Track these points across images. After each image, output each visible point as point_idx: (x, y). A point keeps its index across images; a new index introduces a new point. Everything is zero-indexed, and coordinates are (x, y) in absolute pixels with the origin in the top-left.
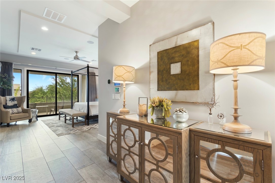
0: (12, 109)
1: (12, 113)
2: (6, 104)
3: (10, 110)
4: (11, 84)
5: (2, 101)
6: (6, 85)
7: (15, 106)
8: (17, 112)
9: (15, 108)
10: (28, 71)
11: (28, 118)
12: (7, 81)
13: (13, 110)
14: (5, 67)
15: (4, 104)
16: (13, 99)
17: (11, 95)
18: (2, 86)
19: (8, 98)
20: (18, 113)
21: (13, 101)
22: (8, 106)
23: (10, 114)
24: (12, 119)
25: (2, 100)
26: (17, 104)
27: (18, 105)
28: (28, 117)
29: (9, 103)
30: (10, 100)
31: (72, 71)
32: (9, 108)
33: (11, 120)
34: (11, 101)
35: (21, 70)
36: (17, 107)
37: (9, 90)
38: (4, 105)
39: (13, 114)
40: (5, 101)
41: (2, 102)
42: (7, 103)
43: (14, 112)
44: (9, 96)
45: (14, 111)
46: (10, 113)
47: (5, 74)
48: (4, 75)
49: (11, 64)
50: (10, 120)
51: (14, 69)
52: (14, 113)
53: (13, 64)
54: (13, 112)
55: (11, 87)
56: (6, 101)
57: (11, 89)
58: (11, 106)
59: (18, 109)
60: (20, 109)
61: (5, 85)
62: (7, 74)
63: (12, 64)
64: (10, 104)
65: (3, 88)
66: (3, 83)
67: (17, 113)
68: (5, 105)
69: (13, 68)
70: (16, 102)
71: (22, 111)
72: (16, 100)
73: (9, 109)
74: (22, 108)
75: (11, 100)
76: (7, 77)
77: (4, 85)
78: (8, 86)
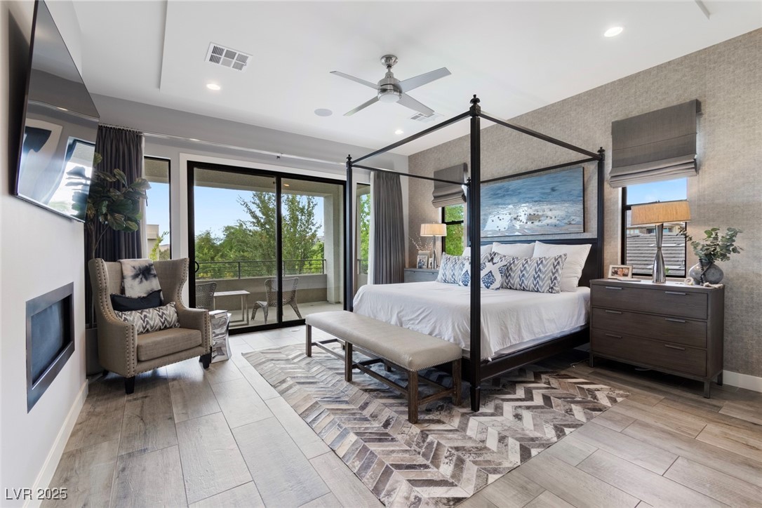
0: (144, 313)
1: (141, 329)
2: (123, 290)
3: (134, 318)
4: (138, 211)
5: (108, 281)
6: (119, 213)
7: (153, 300)
8: (161, 324)
9: (154, 307)
10: (191, 165)
11: (200, 348)
12: (125, 198)
13: (145, 316)
14: (117, 150)
15: (117, 292)
16: (145, 273)
17: (139, 256)
18: (106, 219)
19: (129, 265)
20: (166, 328)
21: (146, 279)
22: (130, 299)
23: (136, 333)
24: (143, 359)
25: (108, 276)
26: (159, 291)
27: (161, 293)
28: (200, 345)
29: (132, 287)
30: (135, 276)
31: (349, 158)
32: (131, 310)
33: (139, 361)
34: (138, 280)
35: (169, 161)
36: (162, 304)
37: (133, 233)
38: (113, 297)
39: (148, 331)
40: (119, 281)
41: (108, 285)
42: (126, 287)
43: (152, 323)
44: (134, 257)
45: (151, 319)
46: (136, 328)
47: (116, 171)
48: (114, 176)
49: (136, 138)
50: (136, 361)
51: (145, 157)
52: (152, 328)
53: (143, 139)
54: (148, 323)
55: (138, 225)
56: (123, 277)
57: (138, 232)
58: (139, 298)
59: (163, 313)
60: (170, 311)
61: (116, 215)
62: (124, 171)
63: (141, 137)
64: (136, 289)
65: (111, 225)
66: (108, 207)
67: (160, 329)
68: (119, 294)
69: (144, 155)
70: (155, 284)
71: (178, 321)
72: (155, 276)
73: (134, 312)
74: (175, 306)
75: (140, 277)
76: (124, 186)
77: (112, 215)
78: (128, 219)
